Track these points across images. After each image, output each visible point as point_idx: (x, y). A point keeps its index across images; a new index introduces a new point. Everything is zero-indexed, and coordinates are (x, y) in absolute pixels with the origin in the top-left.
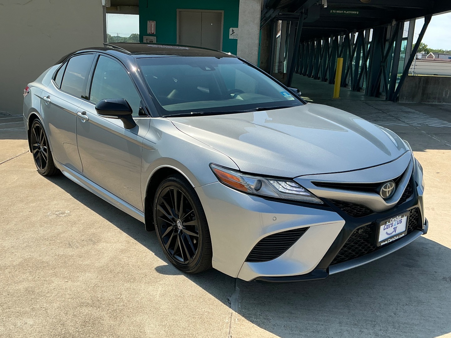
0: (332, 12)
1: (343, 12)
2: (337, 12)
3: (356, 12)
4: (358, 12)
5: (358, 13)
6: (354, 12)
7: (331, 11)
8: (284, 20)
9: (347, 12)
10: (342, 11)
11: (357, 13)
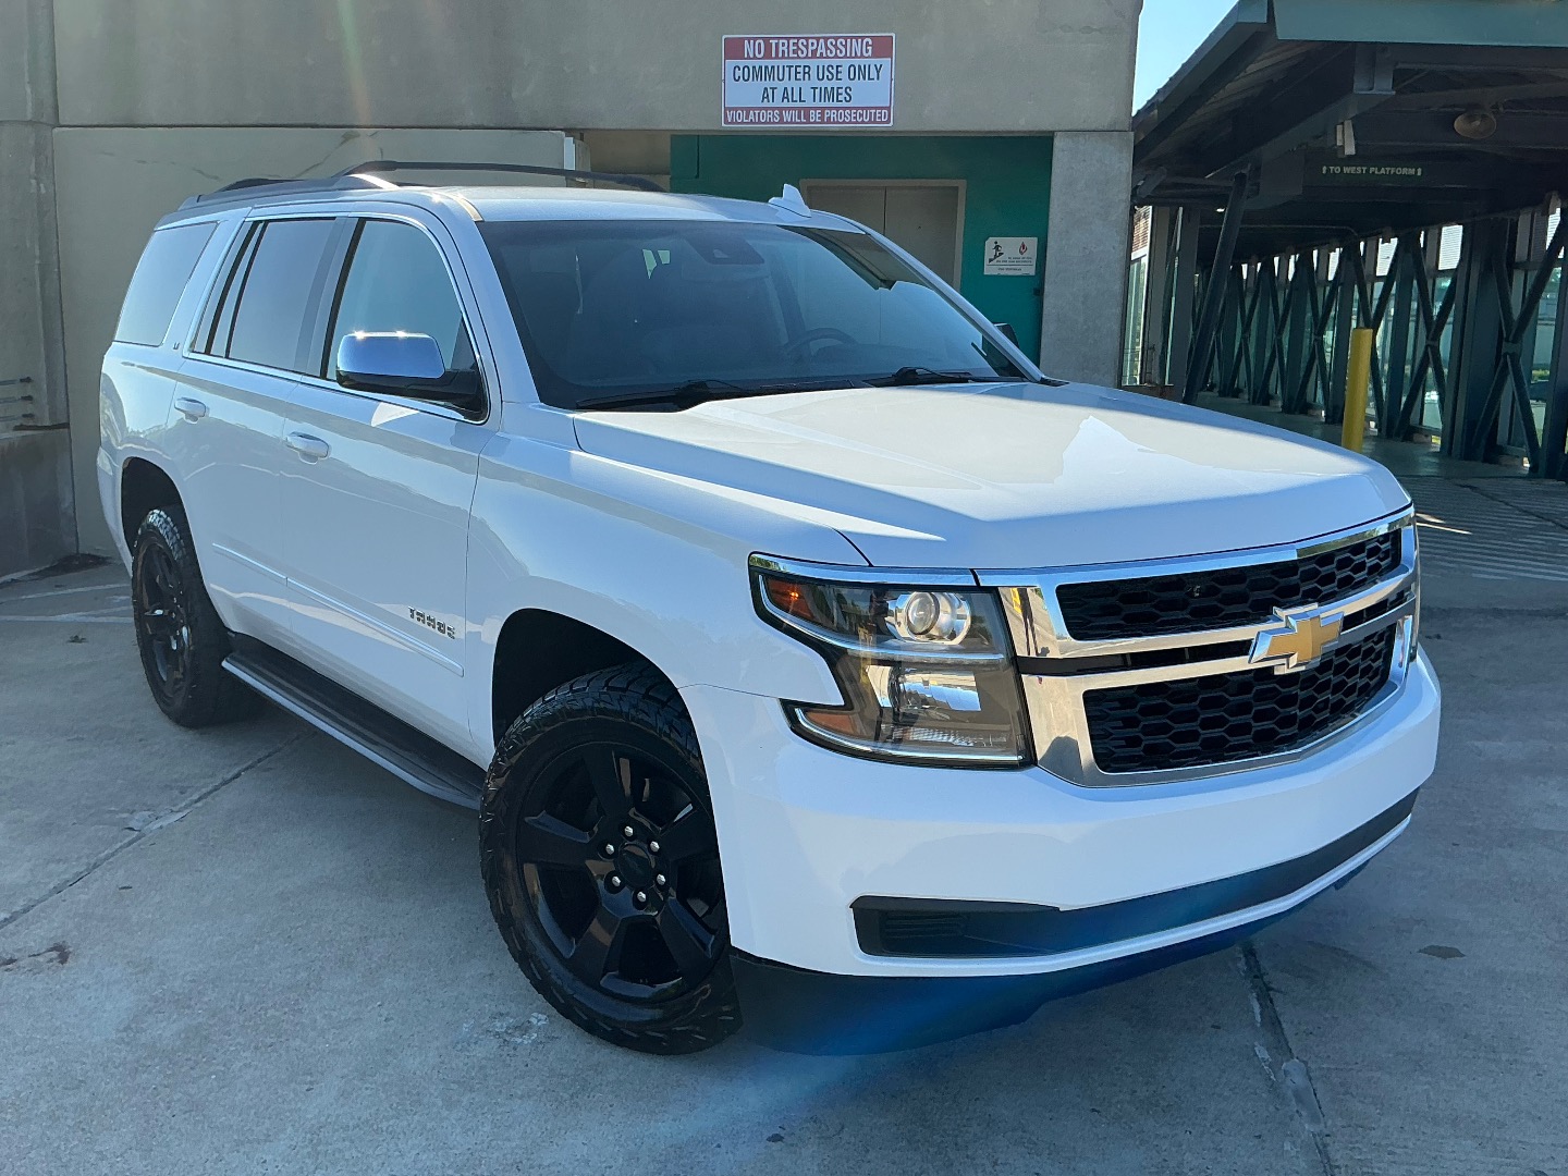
0: (1328, 170)
1: (1367, 171)
2: (1346, 170)
3: (1412, 171)
4: (1419, 170)
5: (1419, 174)
6: (1405, 171)
7: (1325, 168)
8: (1163, 205)
9: (1379, 170)
10: (1364, 169)
11: (1416, 172)
